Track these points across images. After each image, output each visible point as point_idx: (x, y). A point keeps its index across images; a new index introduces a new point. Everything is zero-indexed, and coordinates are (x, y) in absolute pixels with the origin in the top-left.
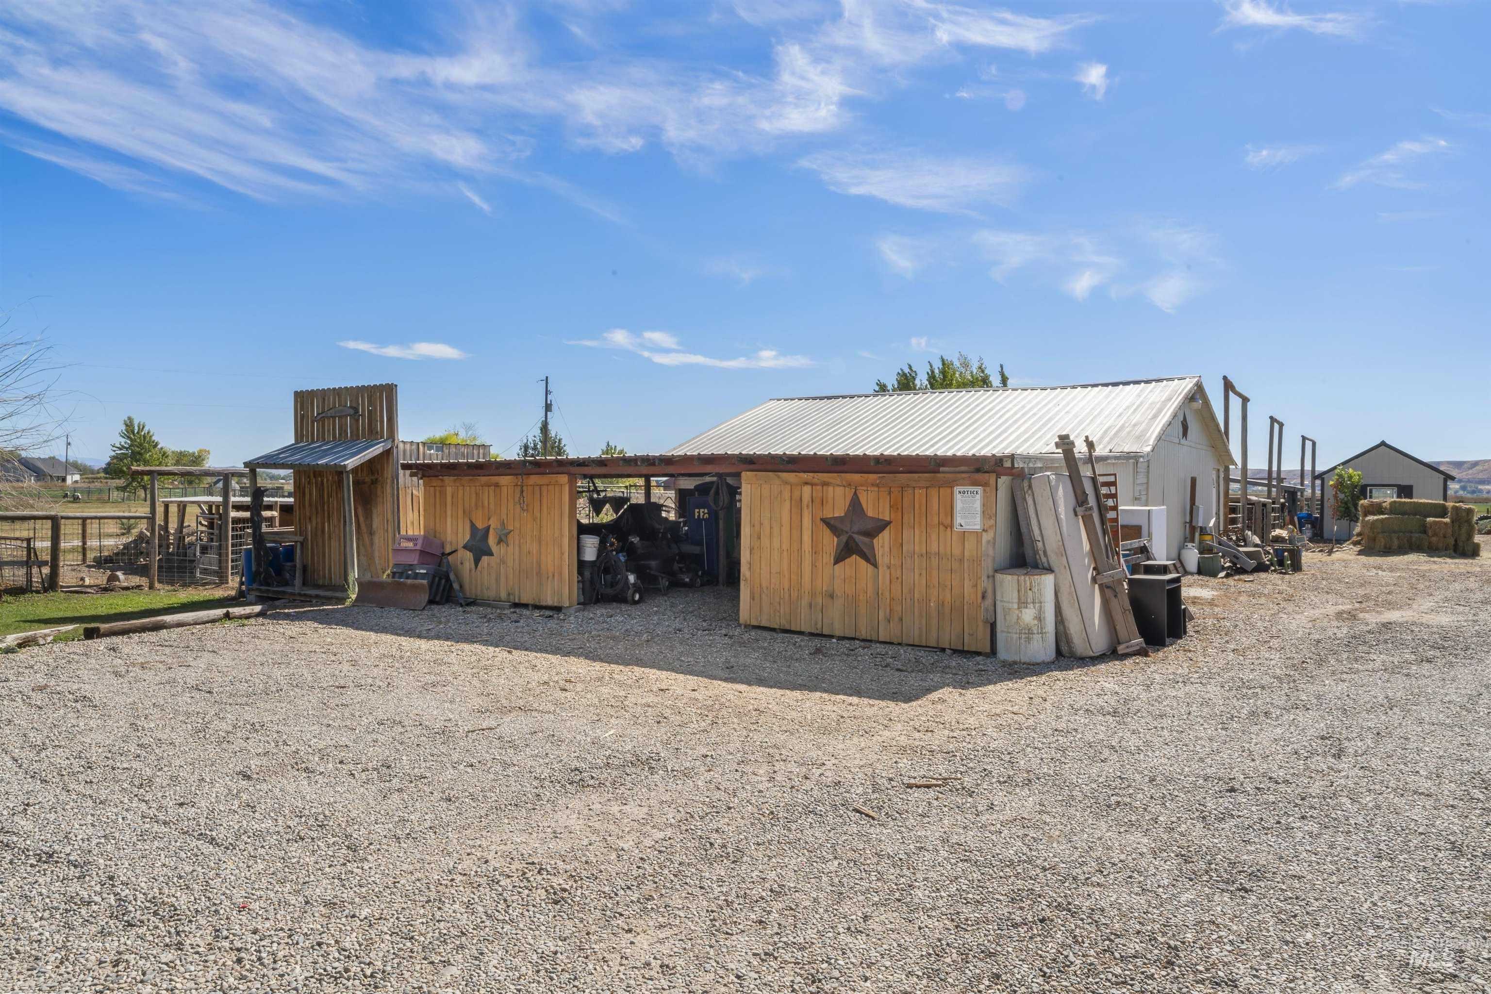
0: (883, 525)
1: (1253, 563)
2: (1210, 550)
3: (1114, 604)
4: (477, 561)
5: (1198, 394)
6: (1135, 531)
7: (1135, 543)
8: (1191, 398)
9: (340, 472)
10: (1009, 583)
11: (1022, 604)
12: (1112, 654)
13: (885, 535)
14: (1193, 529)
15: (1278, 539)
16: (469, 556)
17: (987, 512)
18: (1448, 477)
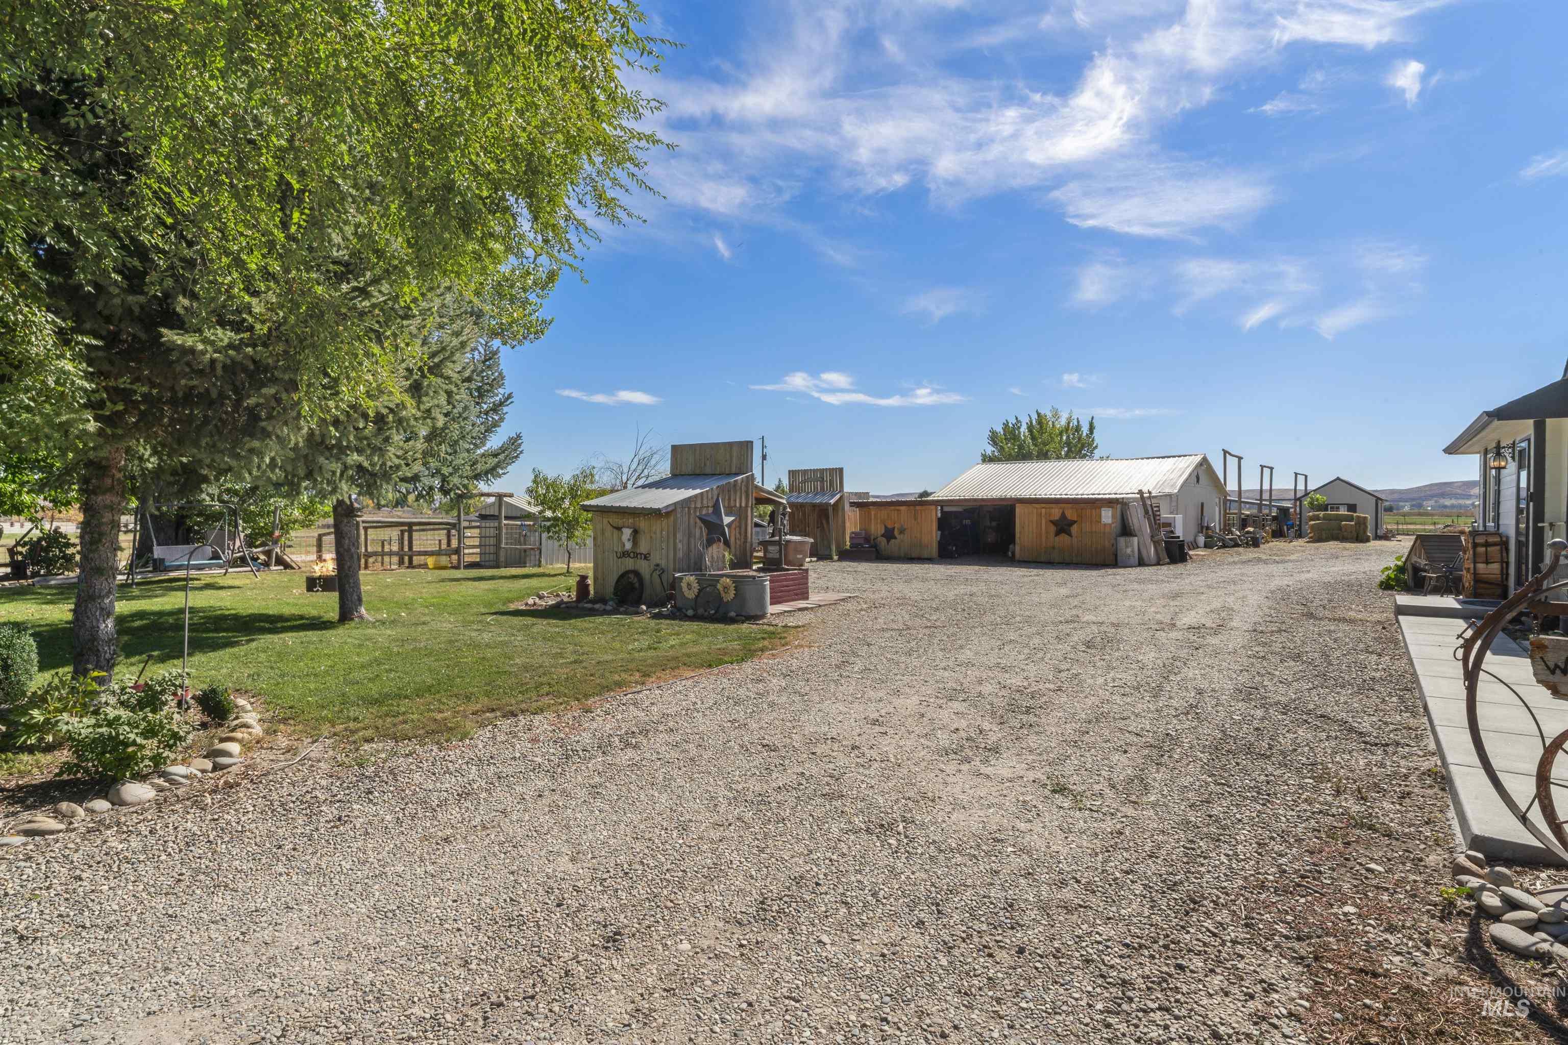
0: (1073, 522)
1: (1232, 543)
2: (1211, 537)
3: (1159, 549)
4: (888, 542)
5: (1205, 461)
6: (1169, 525)
7: (1168, 529)
8: (1200, 464)
9: (828, 504)
10: (1122, 540)
11: (1127, 547)
12: (1158, 564)
13: (1075, 526)
14: (1202, 527)
15: (1248, 532)
16: (884, 540)
17: (1113, 516)
18: (1378, 499)
